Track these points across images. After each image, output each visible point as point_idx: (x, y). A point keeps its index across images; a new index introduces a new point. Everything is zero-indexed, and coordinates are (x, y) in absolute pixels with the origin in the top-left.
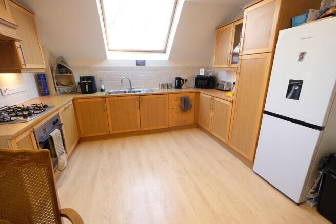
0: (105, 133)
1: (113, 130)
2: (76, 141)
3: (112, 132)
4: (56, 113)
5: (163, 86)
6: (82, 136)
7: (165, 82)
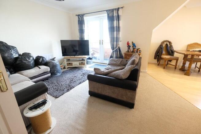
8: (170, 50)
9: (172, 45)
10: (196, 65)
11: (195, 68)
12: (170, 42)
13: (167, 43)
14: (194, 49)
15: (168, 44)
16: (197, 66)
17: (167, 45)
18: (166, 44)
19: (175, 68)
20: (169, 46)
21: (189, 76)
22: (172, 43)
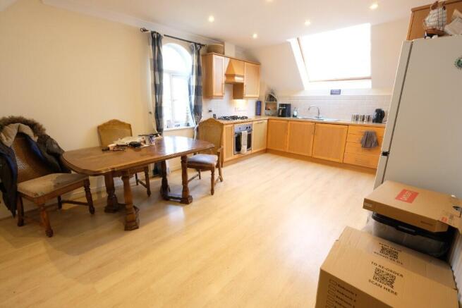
0: (282, 150)
1: (289, 149)
2: (262, 149)
3: (287, 151)
4: (250, 123)
5: (357, 118)
6: (269, 148)
7: (361, 114)
8: (46, 154)
9: (48, 133)
10: (136, 178)
11: (137, 184)
12: (33, 125)
13: (19, 127)
14: (117, 140)
15: (27, 130)
16: (139, 178)
17: (20, 135)
18: (15, 132)
19: (92, 211)
20: (35, 139)
21: (137, 228)
22: (44, 127)
